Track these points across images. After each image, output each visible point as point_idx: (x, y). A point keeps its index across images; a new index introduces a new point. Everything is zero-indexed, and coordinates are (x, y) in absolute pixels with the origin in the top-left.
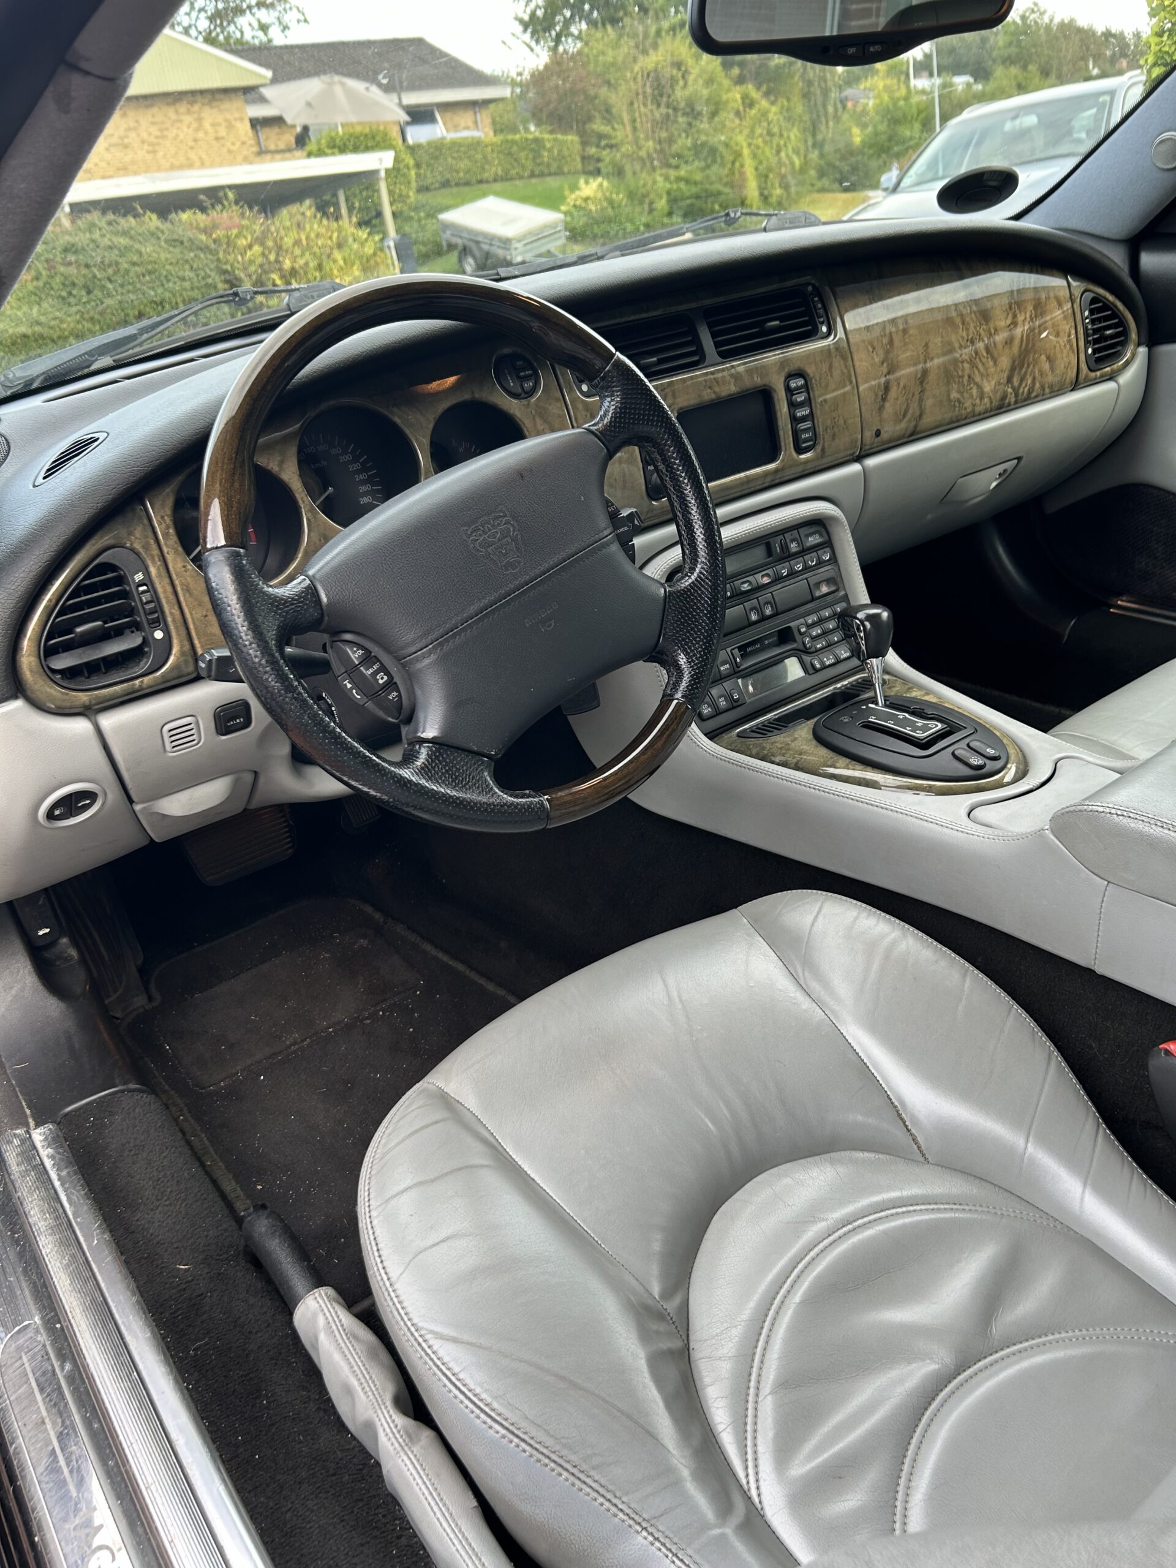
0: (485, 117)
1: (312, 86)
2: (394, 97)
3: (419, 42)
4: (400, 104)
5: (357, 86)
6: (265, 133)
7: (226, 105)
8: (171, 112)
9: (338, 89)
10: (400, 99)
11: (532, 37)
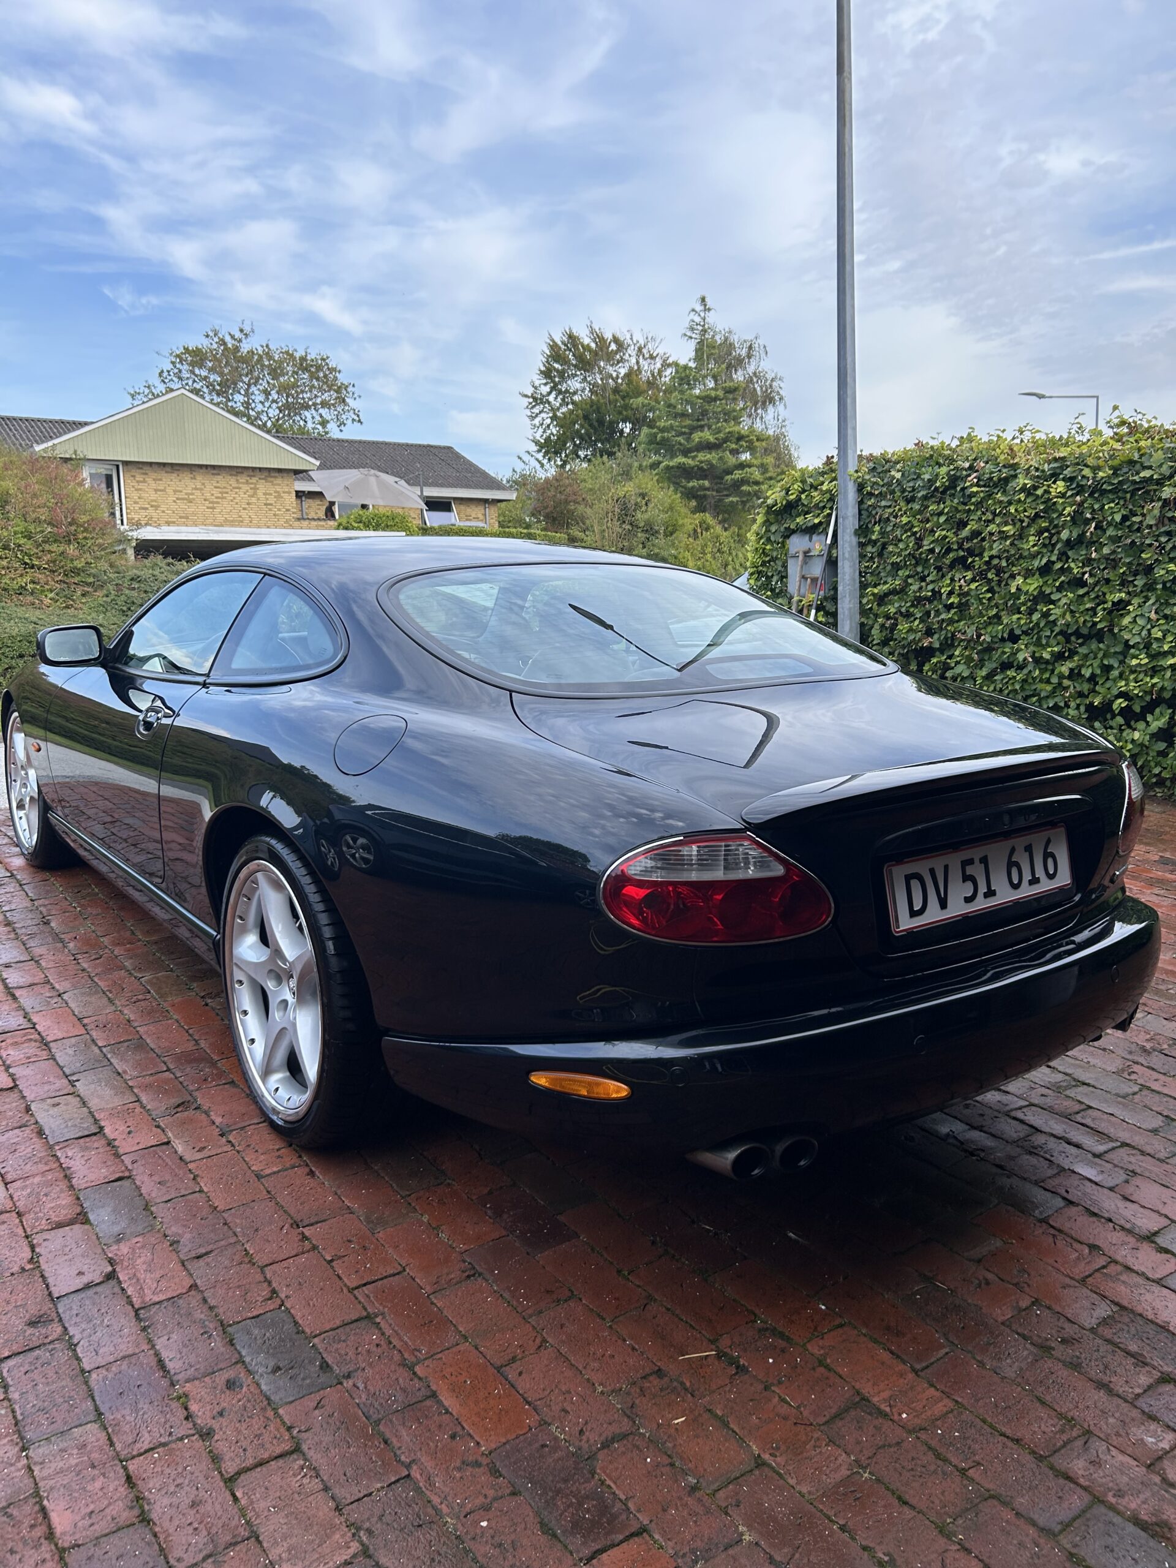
0: (492, 513)
1: (352, 475)
2: (417, 490)
3: (450, 448)
4: (422, 497)
5: (390, 479)
6: (307, 503)
7: (279, 481)
8: (233, 481)
9: (373, 480)
10: (422, 491)
11: (544, 457)
